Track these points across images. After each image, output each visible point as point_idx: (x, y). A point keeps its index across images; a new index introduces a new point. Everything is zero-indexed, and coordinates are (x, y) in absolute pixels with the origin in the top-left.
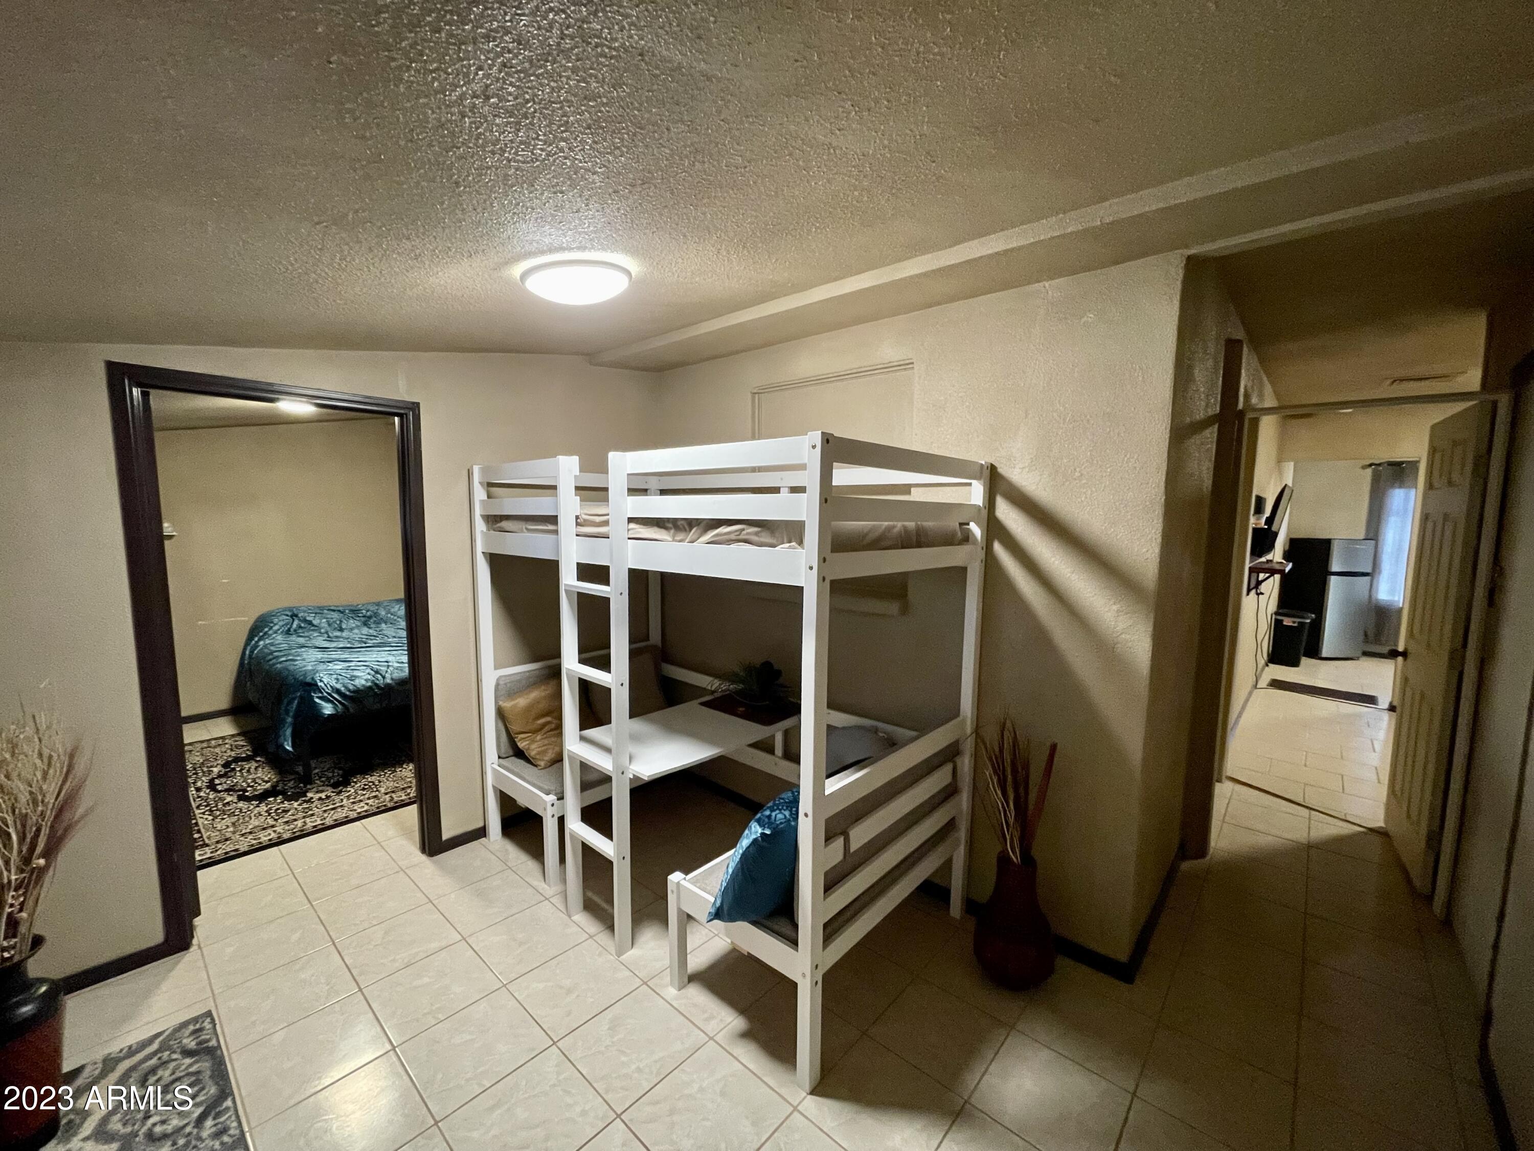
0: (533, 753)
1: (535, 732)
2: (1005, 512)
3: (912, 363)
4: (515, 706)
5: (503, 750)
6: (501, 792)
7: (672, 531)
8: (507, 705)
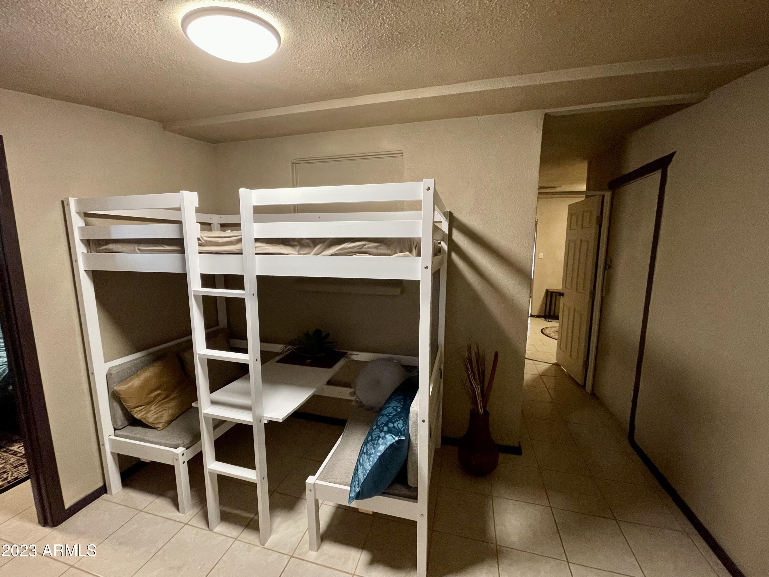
0: (151, 420)
1: (149, 403)
2: (458, 237)
3: (402, 153)
4: (130, 388)
5: (119, 423)
6: (119, 455)
7: (298, 248)
8: (121, 388)
